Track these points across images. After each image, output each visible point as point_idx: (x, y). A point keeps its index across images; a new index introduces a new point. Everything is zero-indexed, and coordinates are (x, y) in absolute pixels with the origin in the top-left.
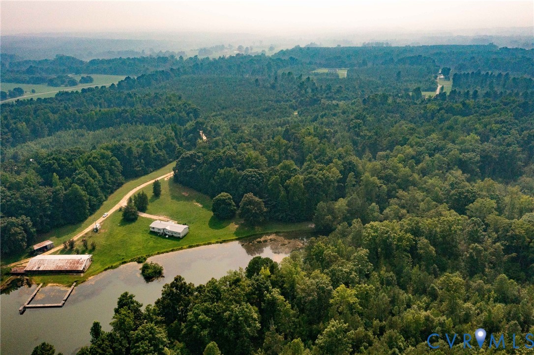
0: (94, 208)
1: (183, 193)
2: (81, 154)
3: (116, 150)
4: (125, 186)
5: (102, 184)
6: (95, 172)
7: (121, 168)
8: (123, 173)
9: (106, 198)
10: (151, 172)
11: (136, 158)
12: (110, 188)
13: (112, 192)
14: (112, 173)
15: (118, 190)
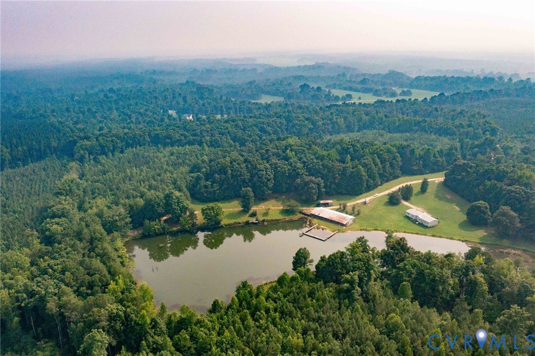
0: (369, 188)
1: (447, 196)
2: (372, 146)
3: (401, 149)
4: (400, 179)
5: (381, 172)
6: (378, 161)
7: (400, 164)
8: (401, 168)
9: (382, 184)
10: (426, 174)
11: (416, 159)
12: (387, 178)
13: (387, 181)
14: (392, 165)
15: (392, 181)
